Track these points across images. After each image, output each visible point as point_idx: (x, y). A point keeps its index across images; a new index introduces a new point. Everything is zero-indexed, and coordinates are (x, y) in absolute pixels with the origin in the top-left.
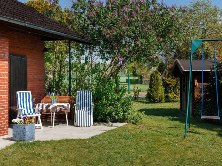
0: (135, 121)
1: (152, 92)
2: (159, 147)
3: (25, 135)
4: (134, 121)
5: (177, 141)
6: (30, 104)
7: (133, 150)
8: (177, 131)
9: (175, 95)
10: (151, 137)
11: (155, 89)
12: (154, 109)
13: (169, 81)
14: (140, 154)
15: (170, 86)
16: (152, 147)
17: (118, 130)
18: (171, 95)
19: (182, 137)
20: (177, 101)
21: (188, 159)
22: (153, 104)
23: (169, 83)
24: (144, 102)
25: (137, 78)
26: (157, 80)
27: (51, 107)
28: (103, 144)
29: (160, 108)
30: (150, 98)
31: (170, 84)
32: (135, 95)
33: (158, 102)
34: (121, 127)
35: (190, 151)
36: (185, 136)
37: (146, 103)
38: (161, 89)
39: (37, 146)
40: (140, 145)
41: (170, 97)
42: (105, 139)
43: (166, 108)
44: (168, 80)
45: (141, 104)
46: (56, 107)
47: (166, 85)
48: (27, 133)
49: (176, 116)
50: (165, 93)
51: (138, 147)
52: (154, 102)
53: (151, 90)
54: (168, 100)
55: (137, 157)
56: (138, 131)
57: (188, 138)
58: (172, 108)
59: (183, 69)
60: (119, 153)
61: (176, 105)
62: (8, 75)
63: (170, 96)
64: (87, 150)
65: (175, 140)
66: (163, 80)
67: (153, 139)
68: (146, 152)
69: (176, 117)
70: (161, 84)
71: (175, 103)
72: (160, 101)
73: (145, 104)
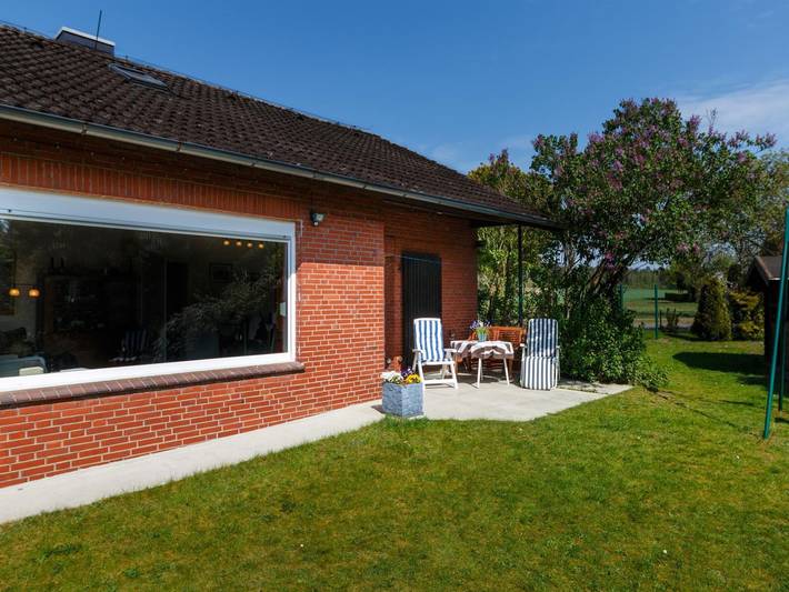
0: (651, 383)
1: (704, 321)
2: (689, 460)
3: (401, 406)
4: (647, 383)
5: (741, 447)
6: (437, 342)
7: (619, 465)
8: (746, 417)
9: (756, 327)
10: (675, 428)
11: (710, 314)
12: (705, 353)
13: (742, 299)
14: (633, 477)
15: (744, 309)
16: (669, 461)
17: (604, 403)
18: (747, 326)
19: (758, 433)
20: (759, 339)
21: (766, 513)
22: (707, 344)
23: (742, 302)
24: (687, 338)
25: (685, 292)
26: (716, 298)
27: (473, 350)
28: (553, 439)
29: (720, 351)
30: (701, 331)
31: (745, 306)
32: (669, 325)
33: (716, 340)
34: (614, 396)
35: (773, 485)
36: (764, 432)
37: (692, 340)
38: (725, 315)
39: (419, 429)
40: (640, 450)
41: (744, 331)
42: (562, 426)
43: (735, 352)
44: (739, 297)
45: (681, 342)
46: (483, 350)
47: (735, 307)
48: (404, 402)
49: (754, 373)
50: (733, 322)
51: (635, 454)
52: (709, 338)
53: (701, 317)
54: (739, 335)
55: (621, 488)
56: (651, 407)
57: (775, 441)
58: (746, 352)
59: (770, 276)
60: (582, 469)
61: (756, 348)
62: (382, 290)
63: (744, 328)
64: (512, 452)
65: (737, 441)
66: (729, 297)
67: (681, 433)
68: (650, 473)
69: (751, 376)
70: (724, 305)
71: (755, 343)
72: (721, 337)
73: (689, 342)
